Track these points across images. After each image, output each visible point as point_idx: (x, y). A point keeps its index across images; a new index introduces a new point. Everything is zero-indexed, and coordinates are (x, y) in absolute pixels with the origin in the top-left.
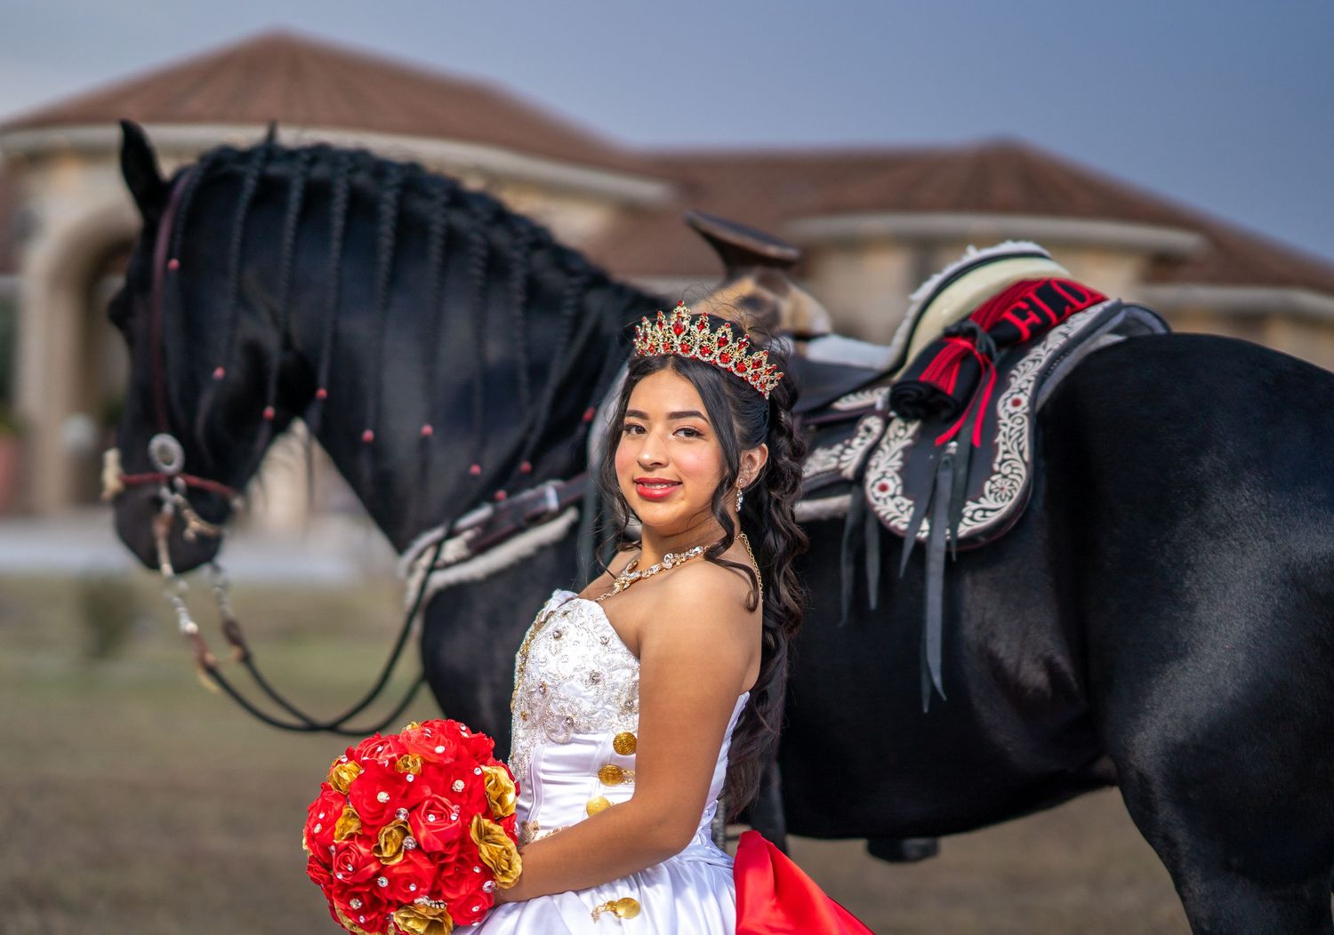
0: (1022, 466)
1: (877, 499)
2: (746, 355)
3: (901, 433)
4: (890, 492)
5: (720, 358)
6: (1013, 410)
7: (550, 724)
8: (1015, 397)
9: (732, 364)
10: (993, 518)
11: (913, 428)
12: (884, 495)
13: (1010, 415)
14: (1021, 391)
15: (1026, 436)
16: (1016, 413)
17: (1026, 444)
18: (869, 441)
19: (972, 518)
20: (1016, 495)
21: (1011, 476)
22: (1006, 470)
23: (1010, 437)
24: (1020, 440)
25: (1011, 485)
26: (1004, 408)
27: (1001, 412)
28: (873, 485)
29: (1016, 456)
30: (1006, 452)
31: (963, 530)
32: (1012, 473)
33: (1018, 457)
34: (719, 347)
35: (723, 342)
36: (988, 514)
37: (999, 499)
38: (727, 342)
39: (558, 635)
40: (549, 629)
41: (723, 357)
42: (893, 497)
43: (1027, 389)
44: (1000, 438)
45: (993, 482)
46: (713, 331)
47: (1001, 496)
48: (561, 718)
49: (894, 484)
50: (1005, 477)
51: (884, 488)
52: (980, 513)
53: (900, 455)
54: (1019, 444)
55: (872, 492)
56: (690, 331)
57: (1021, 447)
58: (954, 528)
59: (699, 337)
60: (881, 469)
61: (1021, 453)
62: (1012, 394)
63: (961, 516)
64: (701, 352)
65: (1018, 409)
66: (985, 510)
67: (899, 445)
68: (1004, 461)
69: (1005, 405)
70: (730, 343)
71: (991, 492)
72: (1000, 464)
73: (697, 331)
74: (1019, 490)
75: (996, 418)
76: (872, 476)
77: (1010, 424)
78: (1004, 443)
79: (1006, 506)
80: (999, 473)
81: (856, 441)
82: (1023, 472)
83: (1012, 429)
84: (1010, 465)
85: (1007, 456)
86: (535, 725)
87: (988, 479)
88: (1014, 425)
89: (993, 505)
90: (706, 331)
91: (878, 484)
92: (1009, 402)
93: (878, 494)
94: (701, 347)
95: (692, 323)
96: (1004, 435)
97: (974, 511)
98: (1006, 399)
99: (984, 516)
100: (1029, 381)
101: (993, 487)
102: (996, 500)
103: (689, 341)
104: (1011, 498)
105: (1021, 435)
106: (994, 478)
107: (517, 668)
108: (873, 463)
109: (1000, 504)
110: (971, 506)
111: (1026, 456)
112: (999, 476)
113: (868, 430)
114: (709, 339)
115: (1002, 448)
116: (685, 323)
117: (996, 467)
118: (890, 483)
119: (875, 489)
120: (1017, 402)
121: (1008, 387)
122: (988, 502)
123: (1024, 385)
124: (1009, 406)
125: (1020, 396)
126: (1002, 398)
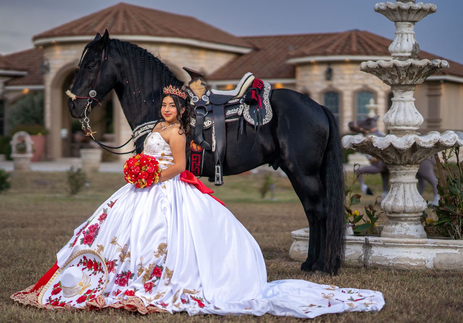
3: (247, 107)
6: (267, 103)
7: (151, 152)
10: (268, 121)
11: (249, 106)
13: (267, 104)
14: (267, 100)
15: (270, 108)
17: (271, 109)
18: (242, 109)
19: (264, 122)
22: (269, 113)
23: (268, 108)
25: (270, 116)
26: (265, 103)
27: (265, 104)
30: (268, 110)
31: (264, 124)
39: (152, 138)
40: (151, 136)
42: (250, 118)
44: (266, 108)
48: (153, 151)
49: (249, 116)
50: (269, 114)
51: (247, 117)
53: (248, 111)
55: (246, 118)
58: (262, 124)
60: (246, 114)
61: (270, 110)
63: (263, 121)
66: (266, 120)
67: (247, 110)
68: (268, 112)
71: (267, 117)
72: (267, 112)
75: (264, 105)
76: (244, 115)
79: (270, 119)
81: (240, 109)
82: (272, 114)
86: (148, 152)
87: (266, 115)
88: (268, 106)
89: (268, 119)
93: (247, 118)
107: (144, 143)
108: (244, 113)
110: (264, 120)
113: (242, 107)
115: (267, 110)
118: (248, 116)
119: (246, 117)
120: (267, 102)
121: (264, 99)
122: (267, 119)
123: (267, 99)
124: (266, 102)
125: (267, 101)
126: (264, 101)
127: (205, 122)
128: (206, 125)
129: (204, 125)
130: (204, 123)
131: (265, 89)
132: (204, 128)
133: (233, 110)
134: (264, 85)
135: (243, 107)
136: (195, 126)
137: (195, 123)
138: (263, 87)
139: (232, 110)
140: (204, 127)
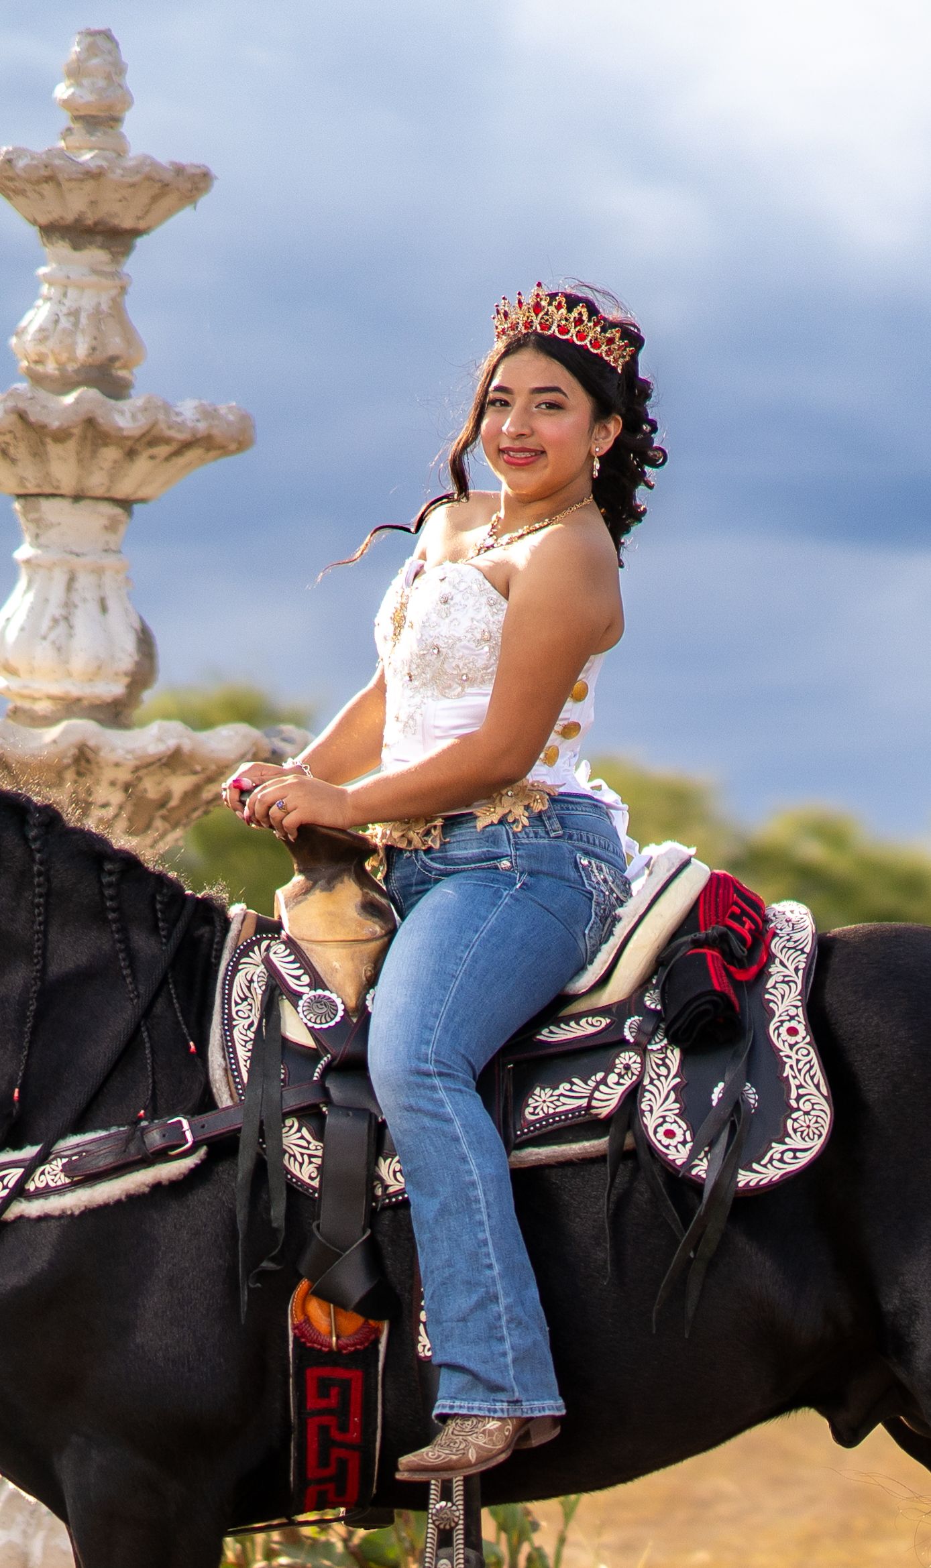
0: (823, 1101)
1: (667, 1147)
2: (600, 333)
3: (663, 1071)
4: (679, 1138)
5: (577, 336)
6: (792, 1040)
8: (787, 1025)
9: (587, 342)
10: (805, 1158)
12: (673, 1142)
13: (791, 1046)
14: (792, 1018)
15: (816, 1067)
16: (797, 1043)
17: (819, 1077)
18: (629, 1080)
19: (781, 1160)
20: (825, 1132)
21: (813, 1113)
22: (808, 1107)
23: (800, 1071)
24: (812, 1073)
25: (817, 1122)
26: (780, 1039)
27: (779, 1044)
28: (655, 1132)
29: (813, 1090)
30: (800, 1086)
31: (777, 1175)
32: (813, 1109)
33: (815, 1092)
34: (575, 326)
35: (578, 321)
36: (798, 1154)
37: (807, 1138)
38: (584, 321)
41: (581, 336)
42: (684, 1143)
43: (797, 1015)
44: (787, 1071)
45: (795, 1120)
47: (808, 1135)
49: (680, 1129)
50: (807, 1113)
51: (670, 1134)
52: (790, 1154)
53: (673, 1096)
54: (812, 1078)
55: (659, 1139)
56: (548, 311)
57: (816, 1082)
59: (557, 316)
61: (817, 1086)
62: (782, 1022)
63: (772, 1159)
64: (559, 331)
65: (798, 1038)
66: (795, 1151)
67: (667, 1085)
68: (799, 1097)
69: (779, 1035)
71: (795, 1131)
72: (798, 1099)
73: (555, 311)
74: (827, 1127)
75: (775, 1050)
76: (650, 1122)
77: (792, 1054)
78: (795, 1077)
79: (817, 1144)
80: (798, 1109)
81: (613, 1078)
82: (827, 1108)
83: (798, 1061)
84: (809, 1100)
85: (801, 1091)
86: (424, 685)
87: (789, 1116)
88: (800, 1057)
89: (802, 1145)
90: (564, 311)
91: (661, 1130)
92: (783, 1030)
93: (666, 1141)
94: (559, 326)
96: (791, 1067)
97: (783, 1153)
98: (777, 1028)
99: (795, 1157)
100: (797, 1007)
101: (796, 1125)
102: (804, 1139)
103: (547, 320)
104: (820, 1136)
105: (811, 1067)
106: (794, 1116)
108: (643, 1105)
109: (809, 1144)
110: (778, 1147)
111: (824, 1090)
112: (801, 1113)
113: (627, 1064)
114: (566, 320)
115: (793, 1083)
117: (793, 1103)
118: (674, 1127)
119: (660, 1135)
120: (792, 1031)
121: (772, 1013)
122: (795, 1142)
123: (793, 1012)
124: (784, 1036)
125: (793, 1024)
126: (772, 1027)
127: (381, 1160)
128: (389, 1180)
129: (381, 1180)
130: (376, 1164)
131: (776, 945)
132: (375, 1198)
133: (568, 1086)
134: (767, 921)
135: (636, 1068)
136: (316, 1183)
137: (318, 1161)
138: (762, 933)
139: (564, 1087)
140: (379, 1192)
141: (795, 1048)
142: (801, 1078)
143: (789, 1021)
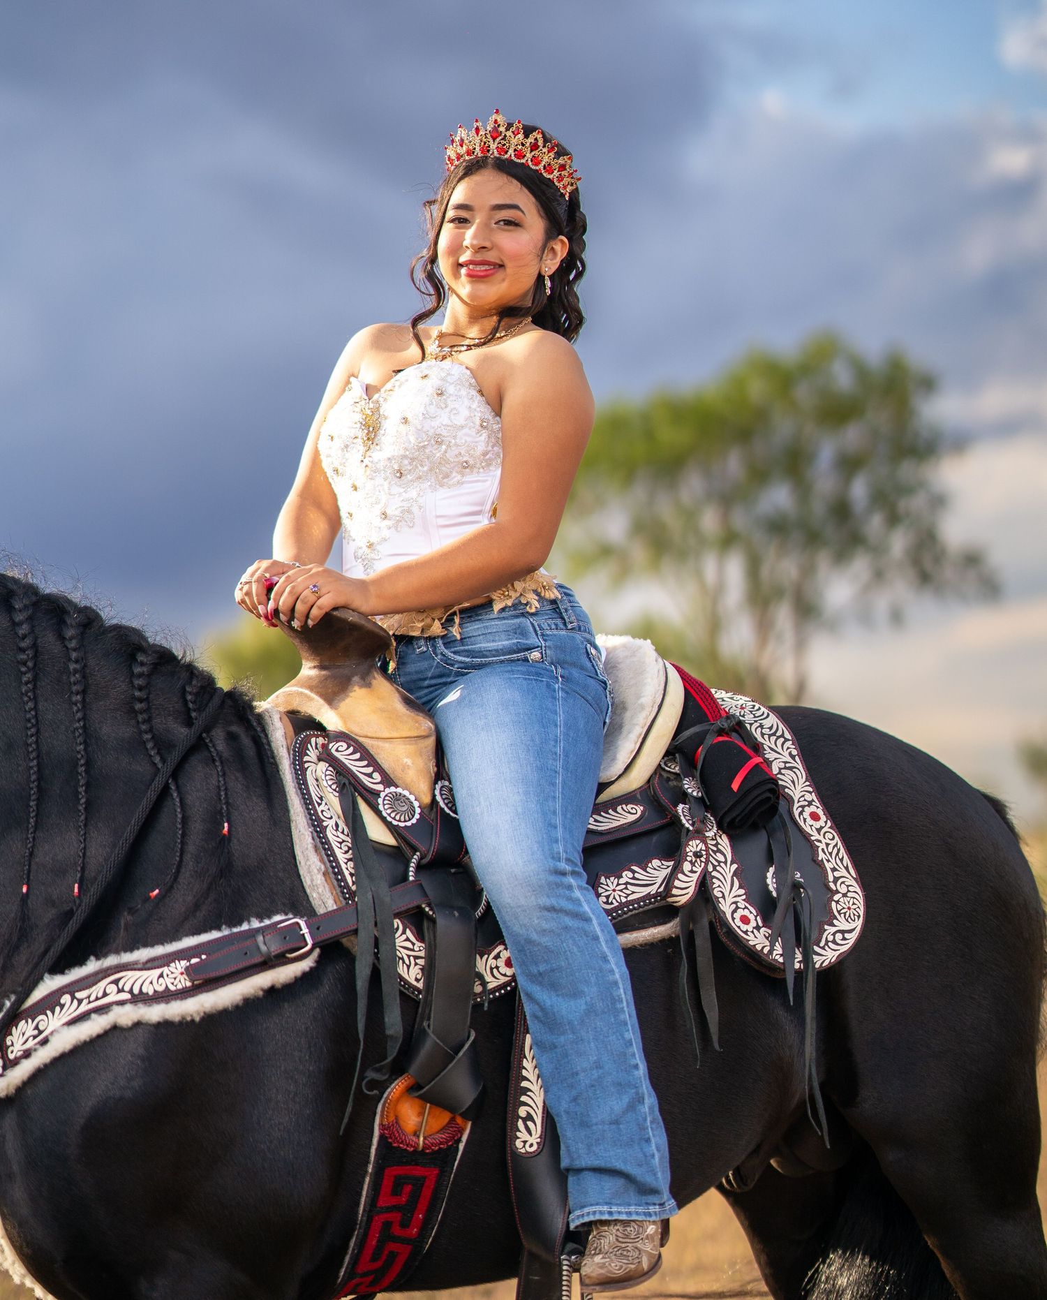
0: (854, 884)
2: (554, 159)
5: (532, 161)
6: (817, 824)
8: (808, 810)
9: (541, 167)
10: (852, 939)
13: (817, 831)
14: (810, 803)
16: (821, 827)
17: (848, 863)
19: (835, 942)
20: (861, 913)
21: (850, 895)
22: (843, 889)
23: (830, 854)
24: (840, 856)
25: (854, 904)
26: (806, 823)
29: (845, 873)
30: (834, 870)
32: (849, 891)
33: (848, 876)
34: (531, 151)
35: (534, 147)
36: (846, 936)
37: (849, 920)
38: (539, 146)
41: (536, 161)
43: (812, 800)
44: (821, 855)
45: (837, 902)
46: (526, 136)
47: (850, 916)
50: (845, 895)
52: (838, 933)
54: (841, 861)
56: (505, 136)
57: (845, 864)
59: (514, 141)
61: (847, 870)
64: (515, 155)
65: (821, 823)
66: (842, 932)
68: (835, 880)
69: (801, 814)
70: (541, 148)
71: (839, 913)
72: (835, 883)
73: (513, 136)
77: (820, 838)
78: (828, 861)
79: (858, 924)
80: (837, 891)
83: (827, 844)
84: (843, 883)
85: (836, 874)
87: (831, 899)
88: (827, 841)
89: (847, 926)
90: (521, 136)
94: (515, 150)
95: (507, 129)
96: (823, 851)
97: (834, 935)
99: (844, 939)
100: (809, 792)
101: (839, 907)
102: (847, 920)
103: (504, 145)
104: (858, 917)
105: (839, 850)
106: (836, 898)
109: (852, 925)
110: (829, 929)
111: (854, 875)
112: (840, 895)
114: (523, 145)
115: (828, 864)
116: (502, 129)
117: (832, 884)
120: (815, 817)
121: (790, 799)
122: (842, 924)
123: (807, 797)
124: (809, 820)
125: (813, 809)
126: (796, 812)
141: (822, 833)
142: (833, 861)
143: (809, 806)
